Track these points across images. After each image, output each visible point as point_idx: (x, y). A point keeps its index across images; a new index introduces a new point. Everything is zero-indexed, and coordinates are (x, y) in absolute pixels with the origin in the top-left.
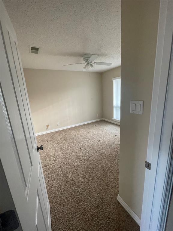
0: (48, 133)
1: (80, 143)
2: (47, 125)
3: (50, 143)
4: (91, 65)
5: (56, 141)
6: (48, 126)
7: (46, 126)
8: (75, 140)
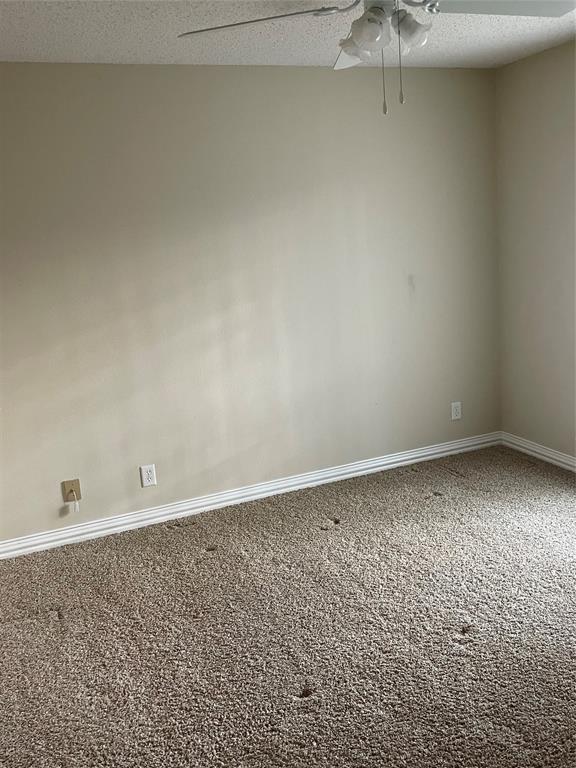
0: (71, 547)
1: (307, 645)
2: (63, 484)
3: (77, 631)
4: (404, 23)
5: (127, 611)
6: (70, 491)
7: (59, 489)
8: (273, 618)
